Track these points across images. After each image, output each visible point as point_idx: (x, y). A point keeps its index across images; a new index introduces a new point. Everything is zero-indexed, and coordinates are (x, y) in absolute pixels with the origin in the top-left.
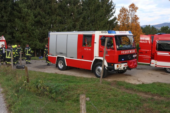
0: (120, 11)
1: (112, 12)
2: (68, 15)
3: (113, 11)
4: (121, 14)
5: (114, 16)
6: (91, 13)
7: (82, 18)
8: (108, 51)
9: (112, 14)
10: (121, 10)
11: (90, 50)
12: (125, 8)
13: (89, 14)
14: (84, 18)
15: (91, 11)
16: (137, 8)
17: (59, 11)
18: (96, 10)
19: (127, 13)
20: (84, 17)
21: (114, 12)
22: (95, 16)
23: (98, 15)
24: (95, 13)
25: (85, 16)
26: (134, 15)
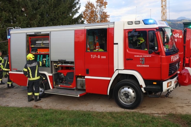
0: (86, 7)
1: (76, 8)
2: (19, 11)
3: (78, 6)
4: (86, 11)
5: (78, 12)
6: (50, 8)
7: (40, 15)
8: (145, 58)
9: (77, 10)
10: (86, 5)
11: (105, 57)
12: (91, 4)
13: (48, 10)
14: (42, 15)
15: (51, 6)
16: (106, 3)
17: (5, 5)
18: (56, 4)
19: (94, 10)
20: (42, 13)
21: (79, 8)
22: (56, 13)
23: (60, 11)
24: (55, 9)
25: (43, 11)
26: (103, 11)
